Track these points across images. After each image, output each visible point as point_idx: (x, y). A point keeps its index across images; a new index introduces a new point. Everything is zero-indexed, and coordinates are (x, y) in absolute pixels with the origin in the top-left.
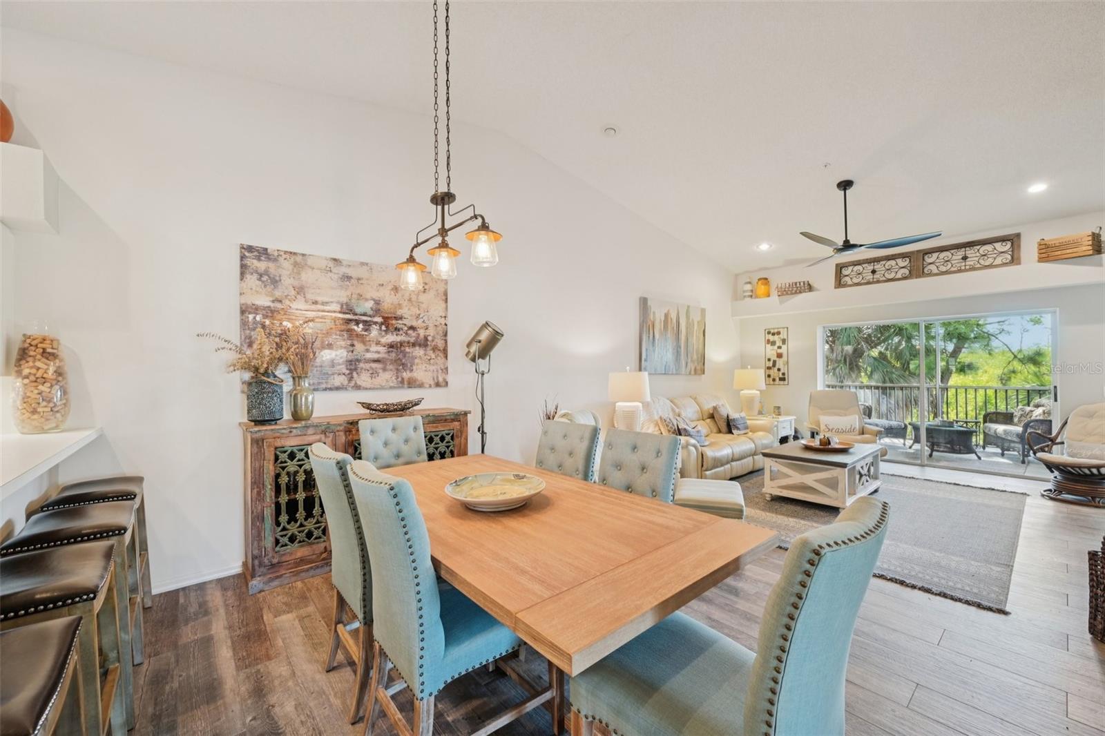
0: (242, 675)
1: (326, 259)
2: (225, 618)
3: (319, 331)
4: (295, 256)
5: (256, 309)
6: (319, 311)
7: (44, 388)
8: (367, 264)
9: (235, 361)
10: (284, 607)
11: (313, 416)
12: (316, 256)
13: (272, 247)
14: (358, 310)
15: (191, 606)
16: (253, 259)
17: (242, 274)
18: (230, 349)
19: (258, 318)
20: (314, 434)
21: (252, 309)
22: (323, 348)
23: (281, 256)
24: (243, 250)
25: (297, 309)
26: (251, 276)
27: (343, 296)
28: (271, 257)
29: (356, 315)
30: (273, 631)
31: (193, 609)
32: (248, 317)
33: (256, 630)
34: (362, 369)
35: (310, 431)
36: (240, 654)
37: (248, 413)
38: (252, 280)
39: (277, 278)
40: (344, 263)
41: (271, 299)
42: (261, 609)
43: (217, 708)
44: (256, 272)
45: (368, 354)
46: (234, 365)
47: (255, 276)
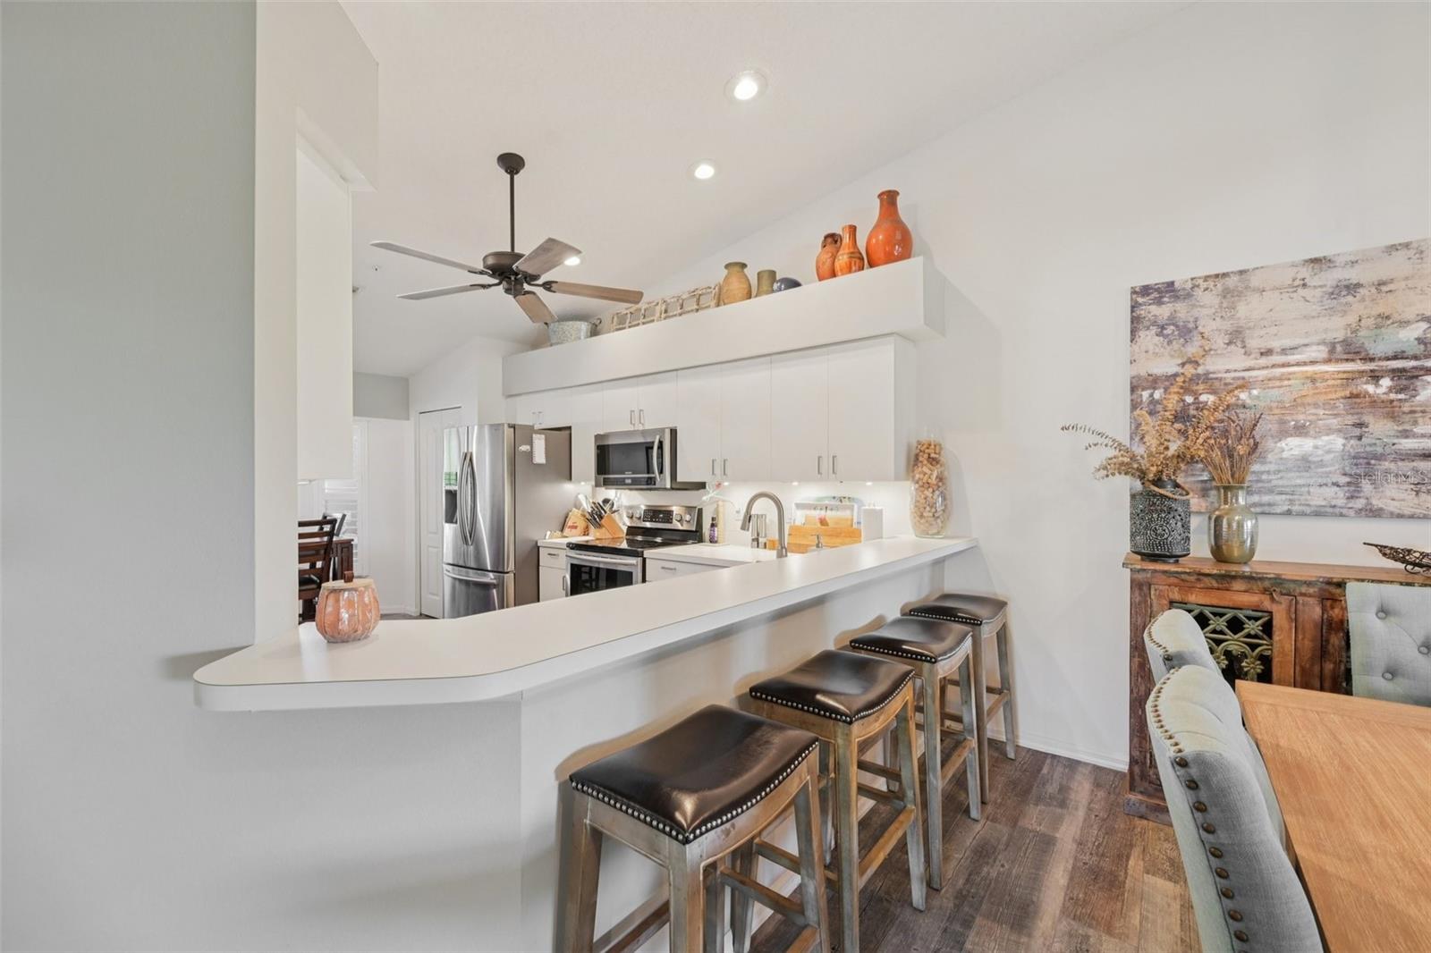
0: (1064, 925)
1: (1294, 265)
2: (1081, 825)
3: (1274, 405)
4: (1222, 281)
5: (1154, 382)
6: (1273, 366)
7: (928, 493)
8: (1407, 246)
9: (1105, 463)
10: (1167, 866)
11: (1254, 559)
12: (1267, 267)
13: (1180, 276)
14: (1378, 349)
15: (1052, 784)
16: (1150, 304)
17: (1133, 332)
18: (1106, 445)
19: (1157, 395)
20: (1245, 591)
21: (1148, 381)
22: (1283, 433)
23: (1198, 286)
24: (1134, 296)
25: (1228, 371)
26: (1147, 332)
27: (1337, 328)
28: (1181, 293)
29: (1372, 360)
30: (1133, 891)
31: (1052, 789)
32: (1141, 395)
33: (1111, 873)
34: (1387, 472)
35: (1238, 585)
36: (1075, 893)
37: (1131, 540)
38: (1149, 337)
39: (1191, 325)
40: (1340, 260)
41: (1180, 361)
42: (1132, 846)
43: (1017, 943)
44: (1154, 323)
45: (1404, 441)
46: (1105, 468)
47: (1154, 330)
